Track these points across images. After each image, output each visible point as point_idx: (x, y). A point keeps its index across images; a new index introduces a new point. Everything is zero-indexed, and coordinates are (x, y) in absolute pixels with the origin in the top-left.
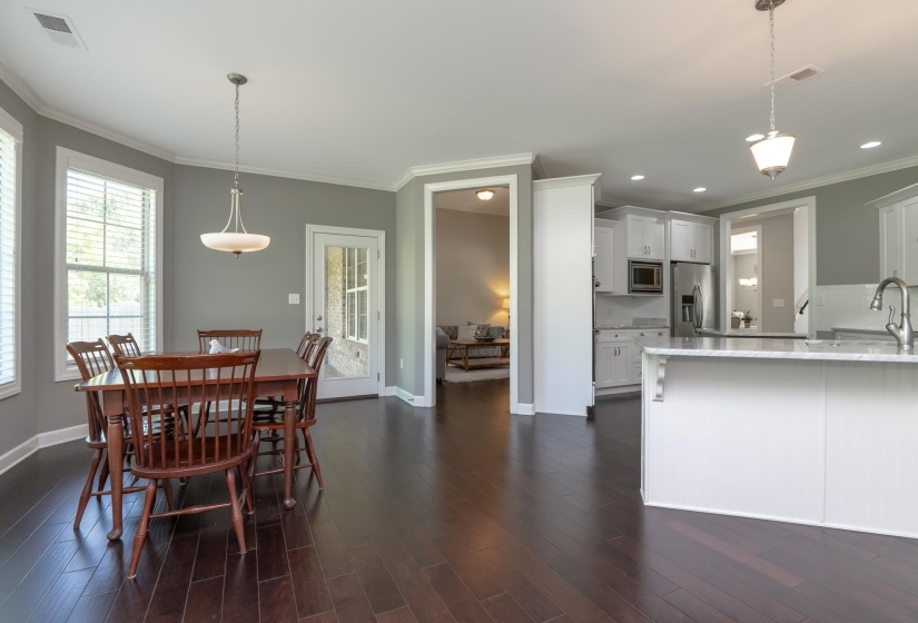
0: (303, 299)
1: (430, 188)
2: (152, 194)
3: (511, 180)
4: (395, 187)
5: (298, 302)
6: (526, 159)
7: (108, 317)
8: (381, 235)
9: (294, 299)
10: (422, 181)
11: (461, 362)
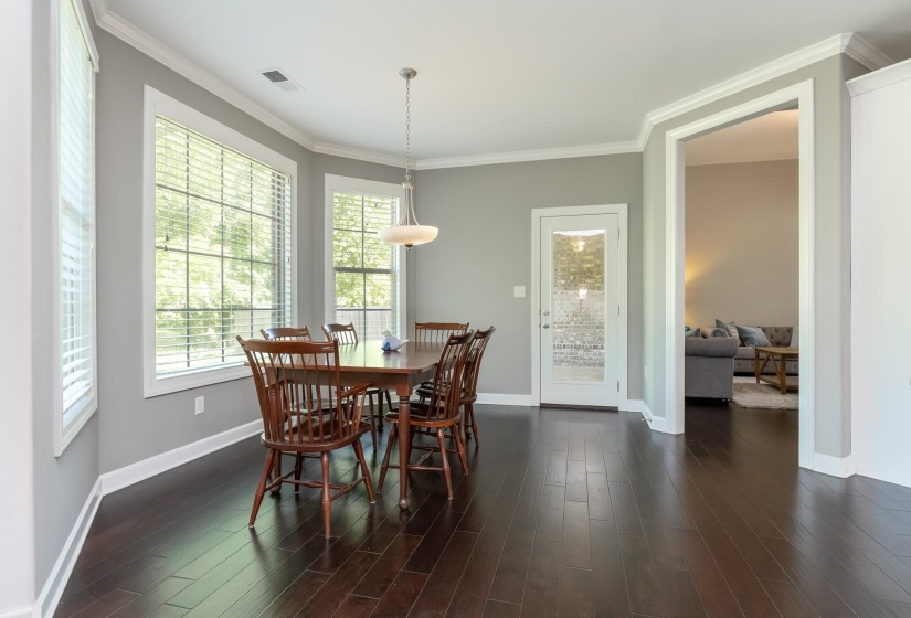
0: (528, 292)
1: (675, 135)
2: (398, 200)
3: (803, 91)
4: (638, 146)
5: (523, 295)
6: (833, 46)
7: (365, 310)
8: (623, 209)
9: (519, 291)
10: (661, 129)
11: (776, 380)
